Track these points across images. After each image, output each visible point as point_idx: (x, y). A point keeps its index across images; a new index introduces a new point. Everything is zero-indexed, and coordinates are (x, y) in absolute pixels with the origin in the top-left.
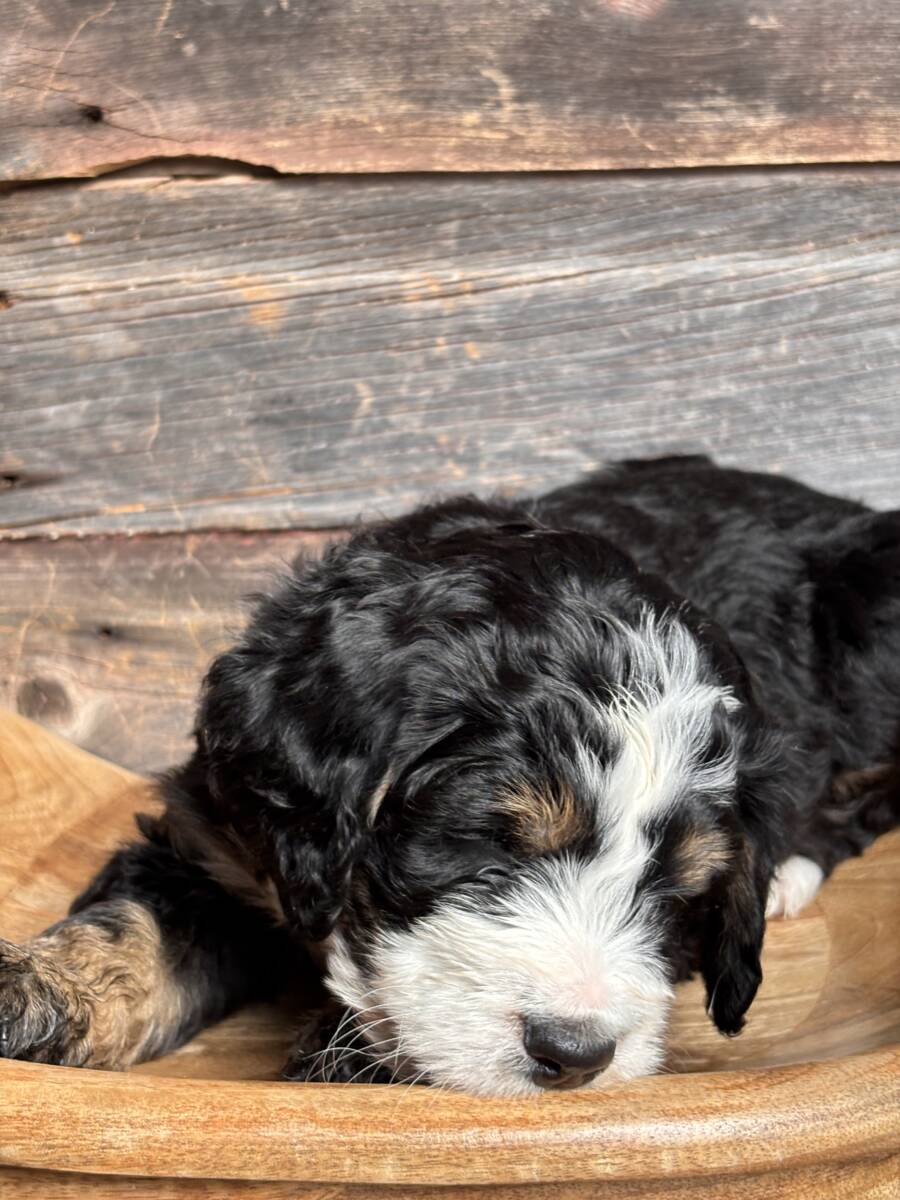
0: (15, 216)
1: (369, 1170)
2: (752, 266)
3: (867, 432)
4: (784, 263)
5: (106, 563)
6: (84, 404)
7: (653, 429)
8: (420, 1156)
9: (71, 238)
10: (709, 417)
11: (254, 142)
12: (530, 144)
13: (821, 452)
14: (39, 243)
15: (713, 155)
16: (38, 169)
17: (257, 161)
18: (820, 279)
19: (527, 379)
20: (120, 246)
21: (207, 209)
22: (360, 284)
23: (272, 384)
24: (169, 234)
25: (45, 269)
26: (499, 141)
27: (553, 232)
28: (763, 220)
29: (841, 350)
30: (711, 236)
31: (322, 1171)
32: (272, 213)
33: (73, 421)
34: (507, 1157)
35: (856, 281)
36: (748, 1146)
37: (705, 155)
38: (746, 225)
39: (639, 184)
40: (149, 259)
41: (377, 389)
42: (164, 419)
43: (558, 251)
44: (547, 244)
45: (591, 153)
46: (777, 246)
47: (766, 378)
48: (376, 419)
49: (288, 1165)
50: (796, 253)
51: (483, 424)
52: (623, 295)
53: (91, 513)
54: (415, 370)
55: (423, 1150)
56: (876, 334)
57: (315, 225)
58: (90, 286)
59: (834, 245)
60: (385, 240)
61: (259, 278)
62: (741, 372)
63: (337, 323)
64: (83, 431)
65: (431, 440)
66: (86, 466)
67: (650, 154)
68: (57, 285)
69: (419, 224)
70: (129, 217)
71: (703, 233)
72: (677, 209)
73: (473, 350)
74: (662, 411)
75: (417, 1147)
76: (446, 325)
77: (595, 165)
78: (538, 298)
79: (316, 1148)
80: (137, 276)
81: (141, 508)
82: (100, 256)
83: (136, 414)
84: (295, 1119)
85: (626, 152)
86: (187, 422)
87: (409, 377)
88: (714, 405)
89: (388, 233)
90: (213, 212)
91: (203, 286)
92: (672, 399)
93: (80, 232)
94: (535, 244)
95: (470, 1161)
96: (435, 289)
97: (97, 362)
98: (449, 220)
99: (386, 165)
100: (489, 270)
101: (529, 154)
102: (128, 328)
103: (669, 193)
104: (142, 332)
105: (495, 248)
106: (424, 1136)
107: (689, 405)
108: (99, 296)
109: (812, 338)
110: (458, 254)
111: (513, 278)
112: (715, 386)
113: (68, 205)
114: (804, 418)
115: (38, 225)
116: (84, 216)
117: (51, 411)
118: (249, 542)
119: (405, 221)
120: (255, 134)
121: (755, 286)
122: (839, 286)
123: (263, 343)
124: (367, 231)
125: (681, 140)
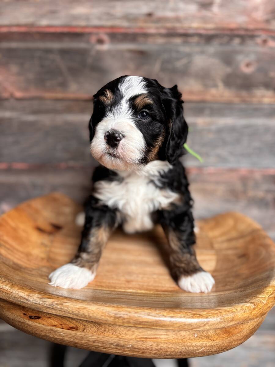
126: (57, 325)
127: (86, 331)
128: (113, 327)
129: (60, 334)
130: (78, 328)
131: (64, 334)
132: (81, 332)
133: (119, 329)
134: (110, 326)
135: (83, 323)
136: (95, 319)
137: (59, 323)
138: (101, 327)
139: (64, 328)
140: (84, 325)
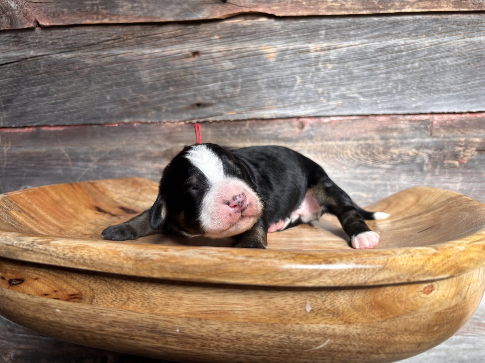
0: (201, 31)
2: (408, 41)
3: (441, 88)
4: (417, 40)
5: (224, 129)
6: (220, 83)
7: (379, 88)
9: (216, 37)
10: (395, 85)
11: (269, 7)
12: (347, 7)
13: (426, 94)
14: (208, 39)
15: (398, 9)
16: (209, 16)
17: (270, 12)
18: (427, 45)
19: (344, 74)
20: (230, 39)
21: (254, 28)
22: (297, 48)
23: (272, 77)
24: (243, 36)
25: (210, 46)
26: (338, 6)
27: (352, 33)
28: (411, 29)
29: (433, 65)
30: (396, 34)
32: (272, 29)
33: (217, 88)
35: (438, 45)
37: (396, 9)
38: (406, 30)
39: (376, 19)
40: (239, 42)
41: (302, 77)
42: (242, 88)
43: (353, 38)
44: (349, 37)
45: (364, 9)
46: (415, 36)
47: (412, 73)
48: (301, 86)
50: (420, 38)
51: (331, 87)
52: (371, 50)
53: (221, 114)
54: (313, 72)
56: (443, 60)
57: (284, 32)
58: (222, 50)
59: (431, 36)
60: (304, 36)
61: (269, 47)
62: (405, 71)
63: (291, 59)
64: (219, 91)
65: (317, 92)
66: (220, 101)
67: (380, 9)
68: (213, 49)
69: (314, 31)
70: (233, 31)
71: (394, 32)
72: (387, 26)
73: (330, 66)
74: (382, 83)
76: (322, 59)
77: (365, 12)
78: (348, 51)
80: (235, 46)
81: (234, 113)
82: (224, 42)
83: (234, 86)
85: (374, 9)
86: (248, 88)
87: (311, 74)
88: (396, 82)
89: (306, 34)
90: (256, 29)
91: (253, 49)
92: (384, 80)
93: (219, 35)
94: (346, 37)
96: (318, 49)
97: (224, 71)
98: (322, 30)
99: (306, 13)
100: (334, 44)
101: (346, 10)
102: (232, 61)
103: (384, 21)
104: (237, 62)
105: (335, 38)
107: (390, 81)
108: (225, 52)
109: (425, 62)
110: (324, 40)
111: (341, 46)
112: (397, 76)
113: (216, 28)
114: (422, 85)
115: (208, 34)
116: (220, 31)
117: (210, 85)
118: (264, 122)
119: (310, 31)
120: (270, 5)
121: (409, 47)
122: (433, 47)
123: (270, 65)
124: (298, 34)
125: (389, 5)
126: (49, 293)
127: (97, 301)
128: (143, 290)
129: (55, 312)
130: (83, 297)
131: (61, 310)
132: (88, 303)
133: (154, 294)
134: (137, 289)
135: (90, 285)
136: (102, 266)
137: (51, 287)
138: (121, 293)
139: (60, 297)
140: (93, 290)
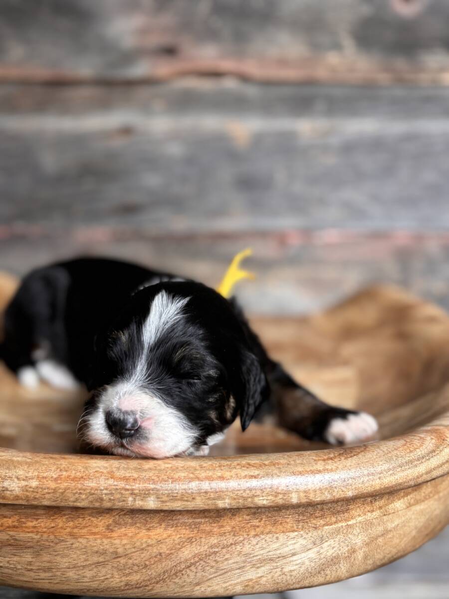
1: (141, 503)
8: (168, 496)
31: (117, 503)
34: (212, 496)
36: (335, 490)
49: (99, 500)
55: (169, 494)
75: (166, 492)
79: (114, 492)
84: (103, 477)
95: (193, 499)
106: (170, 486)
